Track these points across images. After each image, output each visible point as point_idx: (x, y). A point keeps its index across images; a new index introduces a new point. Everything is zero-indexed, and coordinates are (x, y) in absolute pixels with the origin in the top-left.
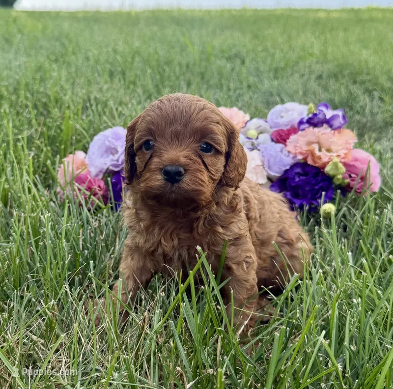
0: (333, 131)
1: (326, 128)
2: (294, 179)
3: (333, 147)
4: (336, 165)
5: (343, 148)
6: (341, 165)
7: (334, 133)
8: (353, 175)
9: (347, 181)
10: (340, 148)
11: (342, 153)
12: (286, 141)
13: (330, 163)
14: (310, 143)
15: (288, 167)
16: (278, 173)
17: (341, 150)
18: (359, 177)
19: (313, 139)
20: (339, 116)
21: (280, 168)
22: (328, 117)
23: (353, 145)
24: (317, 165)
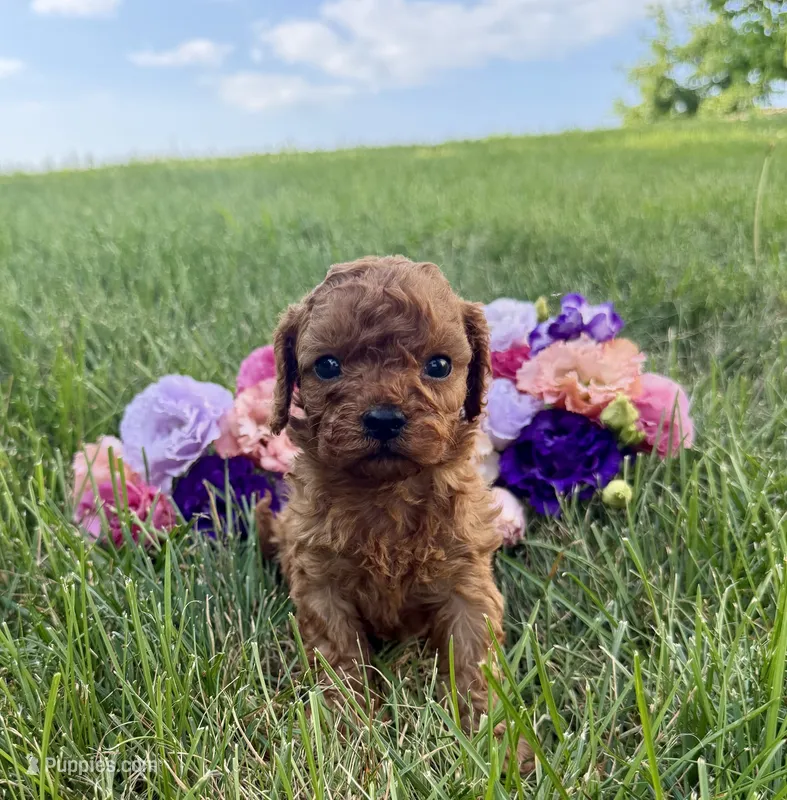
0: (600, 345)
1: (586, 341)
2: (544, 442)
3: (606, 375)
4: (622, 406)
5: (624, 376)
6: (630, 407)
7: (603, 348)
8: (650, 423)
9: (643, 434)
10: (619, 374)
11: (625, 383)
12: (514, 374)
13: (611, 404)
14: (562, 372)
15: (528, 422)
16: (509, 434)
17: (621, 378)
18: (661, 425)
19: (565, 363)
20: (605, 315)
21: (512, 425)
22: (586, 320)
23: (640, 366)
24: (584, 411)
